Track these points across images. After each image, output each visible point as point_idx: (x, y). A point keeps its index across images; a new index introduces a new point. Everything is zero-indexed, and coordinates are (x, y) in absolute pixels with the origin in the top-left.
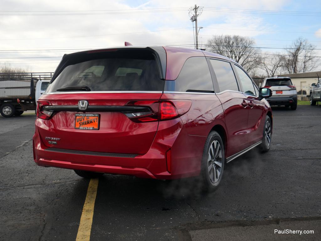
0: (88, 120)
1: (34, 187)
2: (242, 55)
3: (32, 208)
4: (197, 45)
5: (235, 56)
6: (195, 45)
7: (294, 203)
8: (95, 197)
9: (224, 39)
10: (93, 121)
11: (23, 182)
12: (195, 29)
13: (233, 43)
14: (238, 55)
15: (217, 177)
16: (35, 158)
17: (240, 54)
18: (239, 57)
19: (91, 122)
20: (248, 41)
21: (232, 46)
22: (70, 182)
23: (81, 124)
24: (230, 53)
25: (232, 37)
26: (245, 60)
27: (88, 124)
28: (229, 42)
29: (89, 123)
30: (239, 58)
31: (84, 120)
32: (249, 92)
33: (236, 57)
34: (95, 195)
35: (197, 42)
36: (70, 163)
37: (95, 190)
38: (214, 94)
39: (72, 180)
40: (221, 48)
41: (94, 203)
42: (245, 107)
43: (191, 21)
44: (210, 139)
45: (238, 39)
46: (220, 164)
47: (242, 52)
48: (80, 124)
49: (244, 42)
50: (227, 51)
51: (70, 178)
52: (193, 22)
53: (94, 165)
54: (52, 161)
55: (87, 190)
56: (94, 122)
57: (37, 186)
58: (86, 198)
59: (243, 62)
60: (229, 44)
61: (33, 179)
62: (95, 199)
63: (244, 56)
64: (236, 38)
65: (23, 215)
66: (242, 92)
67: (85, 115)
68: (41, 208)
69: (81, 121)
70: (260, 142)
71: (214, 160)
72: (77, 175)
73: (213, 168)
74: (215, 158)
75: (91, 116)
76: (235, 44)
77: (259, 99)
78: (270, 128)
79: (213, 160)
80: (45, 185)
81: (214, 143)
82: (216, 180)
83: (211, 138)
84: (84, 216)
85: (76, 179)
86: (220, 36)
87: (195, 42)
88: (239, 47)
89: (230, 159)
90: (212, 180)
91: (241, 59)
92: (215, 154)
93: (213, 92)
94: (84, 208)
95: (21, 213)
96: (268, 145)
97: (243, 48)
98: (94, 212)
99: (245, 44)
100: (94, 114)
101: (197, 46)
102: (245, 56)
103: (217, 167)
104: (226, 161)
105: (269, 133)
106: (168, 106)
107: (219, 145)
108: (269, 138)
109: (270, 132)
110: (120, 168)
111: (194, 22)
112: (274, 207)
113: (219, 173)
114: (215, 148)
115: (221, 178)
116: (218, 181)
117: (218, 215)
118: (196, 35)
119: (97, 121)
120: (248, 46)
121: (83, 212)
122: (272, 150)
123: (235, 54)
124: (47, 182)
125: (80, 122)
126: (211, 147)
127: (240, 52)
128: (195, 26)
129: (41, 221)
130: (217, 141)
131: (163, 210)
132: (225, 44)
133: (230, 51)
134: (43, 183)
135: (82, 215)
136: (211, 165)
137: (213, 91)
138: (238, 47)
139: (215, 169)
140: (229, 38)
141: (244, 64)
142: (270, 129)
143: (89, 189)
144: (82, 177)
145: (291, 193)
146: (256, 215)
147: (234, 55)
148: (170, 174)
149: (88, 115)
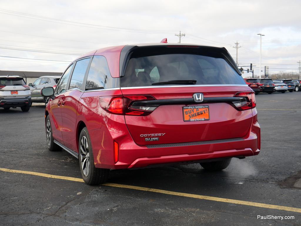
0: (198, 111)
10: (203, 113)
19: (202, 114)
23: (191, 116)
27: (198, 115)
29: (200, 115)
31: (193, 112)
48: (189, 116)
56: (205, 113)
67: (195, 107)
69: (191, 113)
75: (201, 107)
100: (204, 106)
110: (235, 151)
119: (207, 112)
125: (189, 114)
149: (198, 107)
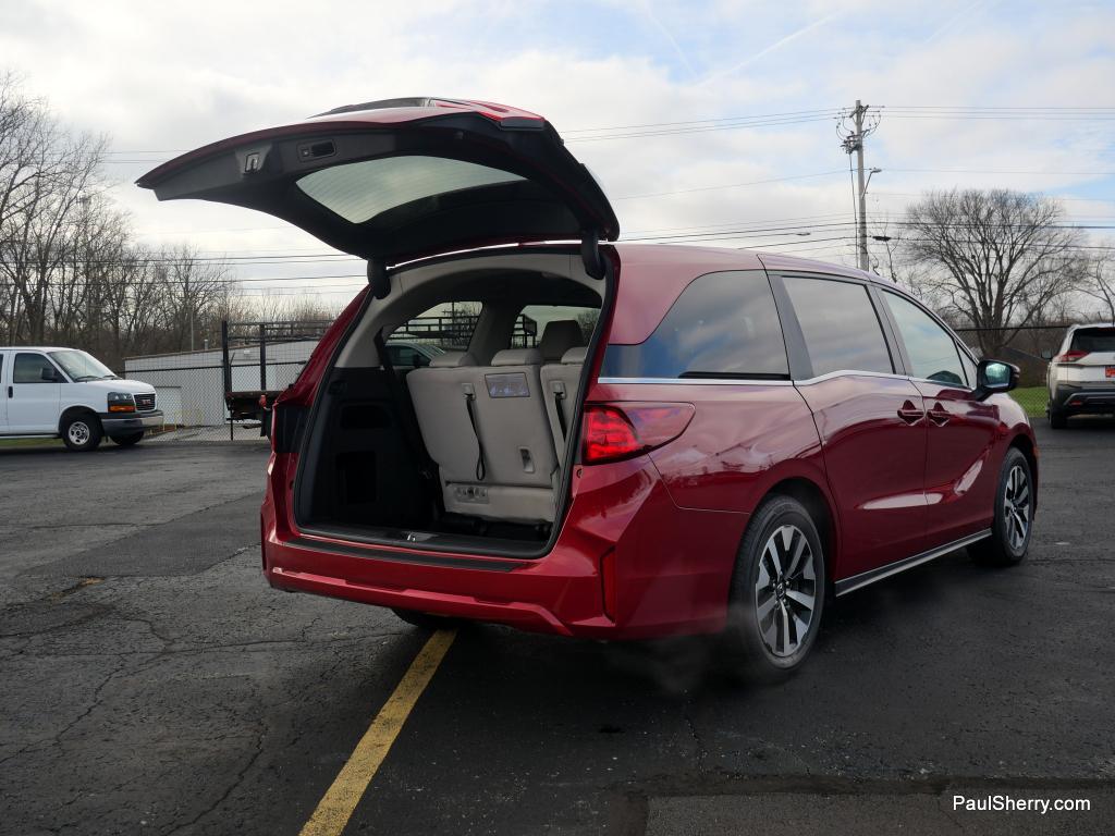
1: (273, 649)
2: (1022, 252)
3: (242, 706)
4: (864, 223)
5: (998, 254)
6: (858, 226)
7: (1020, 732)
8: (426, 684)
9: (962, 204)
11: (247, 634)
12: (856, 174)
13: (990, 213)
14: (1008, 251)
15: (793, 638)
16: (265, 568)
17: (1013, 248)
18: (1011, 257)
20: (1041, 206)
21: (986, 225)
22: (374, 639)
24: (980, 246)
25: (986, 195)
26: (1030, 267)
28: (978, 210)
30: (1012, 261)
32: (942, 376)
33: (1000, 258)
34: (426, 680)
35: (863, 214)
36: (342, 583)
37: (433, 664)
38: (790, 383)
39: (383, 631)
40: (952, 232)
41: (415, 700)
42: (912, 424)
43: (843, 152)
44: (765, 522)
45: (1006, 200)
46: (808, 601)
47: (1021, 242)
49: (1027, 209)
50: (969, 242)
51: (379, 626)
52: (851, 153)
53: (403, 590)
54: (302, 576)
55: (413, 660)
57: (282, 645)
58: (399, 688)
59: (1026, 274)
60: (978, 219)
61: (279, 625)
62: (424, 687)
63: (1028, 254)
64: (1001, 200)
65: (211, 726)
66: (906, 377)
68: (266, 707)
70: (985, 534)
71: (785, 587)
72: (397, 618)
73: (780, 612)
74: (789, 580)
76: (996, 218)
77: (979, 396)
78: (1026, 488)
79: (780, 586)
80: (305, 644)
81: (780, 533)
82: (789, 648)
83: (767, 519)
84: (369, 738)
85: (395, 630)
86: (949, 192)
87: (858, 215)
88: (1010, 226)
89: (851, 586)
90: (774, 646)
91: (1018, 264)
92: (785, 567)
93: (787, 377)
94: (381, 713)
95: (208, 718)
96: (1020, 542)
97: (1023, 230)
98: (403, 726)
99: (1032, 218)
101: (865, 227)
102: (1031, 257)
103: (797, 608)
104: (831, 589)
105: (1022, 505)
106: (611, 420)
107: (803, 540)
108: (1023, 519)
109: (1026, 501)
110: (470, 601)
111: (855, 153)
112: (952, 740)
113: (802, 628)
114: (787, 548)
115: (808, 642)
116: (798, 650)
117: (760, 757)
118: (860, 194)
120: (1043, 224)
121: (372, 726)
122: (1034, 558)
123: (996, 249)
124: (312, 636)
126: (771, 545)
127: (1014, 243)
128: (855, 165)
129: (251, 743)
130: (793, 528)
131: (602, 731)
132: (964, 219)
133: (980, 238)
134: (301, 640)
135: (367, 733)
136: (772, 601)
137: (787, 373)
138: (1006, 226)
139: (785, 613)
140: (977, 198)
141: (1027, 279)
142: (1026, 491)
143: (419, 661)
144: (411, 625)
145: (1028, 701)
146: (881, 762)
147: (993, 254)
148: (614, 625)
